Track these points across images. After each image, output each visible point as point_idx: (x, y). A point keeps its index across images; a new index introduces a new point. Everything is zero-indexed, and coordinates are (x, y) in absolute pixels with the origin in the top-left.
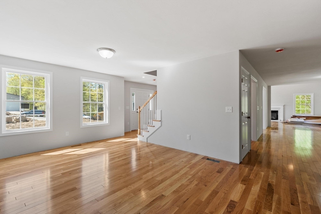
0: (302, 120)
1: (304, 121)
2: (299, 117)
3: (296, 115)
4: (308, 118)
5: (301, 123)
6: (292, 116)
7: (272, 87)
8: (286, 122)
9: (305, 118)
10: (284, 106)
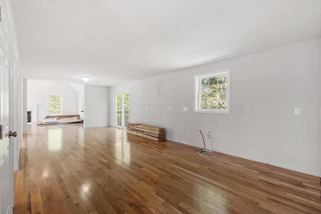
0: (55, 120)
1: (57, 121)
2: (53, 117)
3: (49, 115)
4: (59, 117)
5: (55, 124)
6: (46, 117)
7: (28, 80)
8: (42, 124)
9: (57, 118)
10: (38, 105)
